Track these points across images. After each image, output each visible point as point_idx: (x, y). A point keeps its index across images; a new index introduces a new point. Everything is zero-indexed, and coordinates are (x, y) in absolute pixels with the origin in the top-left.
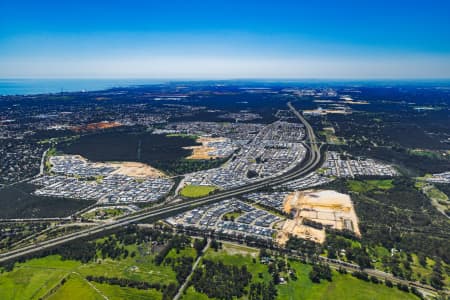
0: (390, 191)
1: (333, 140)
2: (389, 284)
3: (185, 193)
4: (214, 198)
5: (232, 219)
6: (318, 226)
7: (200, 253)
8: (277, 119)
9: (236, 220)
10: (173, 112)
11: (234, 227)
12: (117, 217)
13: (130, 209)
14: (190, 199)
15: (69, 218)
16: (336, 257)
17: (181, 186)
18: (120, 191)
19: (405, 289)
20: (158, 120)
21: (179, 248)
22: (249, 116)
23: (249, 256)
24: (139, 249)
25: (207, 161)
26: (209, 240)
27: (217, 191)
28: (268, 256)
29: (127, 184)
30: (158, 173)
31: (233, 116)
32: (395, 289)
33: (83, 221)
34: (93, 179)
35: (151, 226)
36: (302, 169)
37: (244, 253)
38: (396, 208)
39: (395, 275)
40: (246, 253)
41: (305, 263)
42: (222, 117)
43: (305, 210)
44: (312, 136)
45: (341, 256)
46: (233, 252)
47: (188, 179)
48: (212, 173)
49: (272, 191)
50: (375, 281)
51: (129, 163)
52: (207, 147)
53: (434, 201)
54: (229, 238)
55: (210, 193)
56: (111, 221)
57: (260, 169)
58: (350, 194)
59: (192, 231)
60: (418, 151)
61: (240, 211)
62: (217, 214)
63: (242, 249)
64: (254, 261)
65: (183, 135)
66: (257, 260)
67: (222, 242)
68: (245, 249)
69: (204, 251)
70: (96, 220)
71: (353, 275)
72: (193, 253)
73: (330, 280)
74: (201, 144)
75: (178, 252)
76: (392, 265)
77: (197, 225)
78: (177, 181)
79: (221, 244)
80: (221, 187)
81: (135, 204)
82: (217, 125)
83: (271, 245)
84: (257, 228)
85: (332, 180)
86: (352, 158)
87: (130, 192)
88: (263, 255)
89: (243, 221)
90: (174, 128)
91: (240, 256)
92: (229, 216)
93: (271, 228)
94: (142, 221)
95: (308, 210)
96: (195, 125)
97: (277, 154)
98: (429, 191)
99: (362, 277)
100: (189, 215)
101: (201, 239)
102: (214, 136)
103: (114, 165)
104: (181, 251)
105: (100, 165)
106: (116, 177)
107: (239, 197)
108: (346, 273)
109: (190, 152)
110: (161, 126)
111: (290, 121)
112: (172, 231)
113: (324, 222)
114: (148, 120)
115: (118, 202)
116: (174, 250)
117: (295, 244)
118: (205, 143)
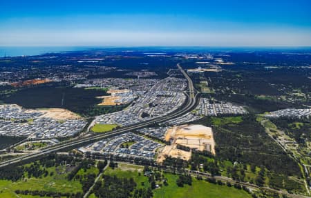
0: (239, 124)
1: (206, 90)
2: (229, 185)
3: (94, 130)
4: (117, 131)
5: (127, 147)
6: (187, 149)
7: (101, 171)
8: (168, 76)
9: (129, 147)
10: (91, 72)
11: (128, 152)
12: (41, 148)
13: (52, 142)
14: (98, 133)
15: (5, 150)
16: (196, 170)
17: (92, 124)
18: (46, 129)
19: (239, 188)
20: (80, 77)
21: (86, 168)
22: (147, 73)
23: (136, 171)
24: (57, 169)
25: (113, 107)
26: (109, 162)
27: (118, 128)
28: (150, 170)
29: (51, 125)
30: (76, 116)
31: (136, 73)
32: (233, 188)
33: (15, 152)
34: (25, 121)
35: (67, 153)
36: (182, 110)
37: (133, 169)
38: (241, 135)
39: (234, 179)
40: (135, 169)
41: (174, 174)
42: (127, 74)
43: (180, 138)
44: (191, 88)
45: (200, 169)
46: (125, 169)
47: (98, 119)
48: (117, 115)
49: (159, 126)
50: (220, 183)
51: (55, 109)
52: (115, 96)
53: (267, 130)
54: (123, 160)
55: (113, 129)
56: (37, 151)
57: (151, 111)
58: (212, 127)
59: (97, 156)
60: (262, 97)
61: (133, 141)
62: (116, 143)
63: (132, 166)
64: (140, 174)
65: (97, 88)
66: (142, 174)
67: (118, 162)
68: (134, 167)
69: (105, 169)
70: (26, 151)
71: (206, 180)
72: (96, 171)
73: (190, 184)
74: (110, 94)
75: (85, 171)
76: (233, 173)
77: (101, 152)
78: (90, 121)
79: (117, 164)
80: (121, 125)
81: (56, 138)
82: (124, 81)
83: (152, 163)
84: (144, 152)
85: (201, 117)
86: (217, 102)
87: (53, 130)
88: (146, 170)
89: (135, 148)
90: (91, 83)
91: (130, 172)
92: (125, 145)
93: (154, 152)
94: (61, 151)
95: (181, 139)
96: (107, 80)
97: (164, 101)
98: (265, 123)
99: (211, 181)
100: (96, 145)
101: (103, 161)
102: (120, 89)
103: (42, 111)
104: (87, 170)
105: (32, 111)
106: (43, 120)
107: (133, 131)
108: (202, 179)
109: (101, 101)
110: (81, 82)
111: (177, 77)
112: (82, 156)
113: (191, 146)
114: (71, 78)
115: (43, 137)
116: (82, 170)
117: (169, 162)
118: (113, 94)
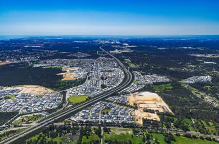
0: (172, 89)
1: (132, 66)
2: (202, 138)
3: (73, 101)
4: (90, 102)
5: (107, 113)
6: (152, 112)
7: (101, 137)
8: (99, 56)
9: (109, 113)
10: (40, 54)
11: (110, 118)
12: (37, 121)
13: (43, 114)
14: (77, 104)
15: (4, 126)
16: (170, 128)
17: (67, 97)
18: (31, 104)
19: (209, 139)
20: (33, 59)
22: (84, 55)
23: (127, 133)
24: (62, 139)
25: (75, 81)
26: (102, 128)
27: (90, 98)
28: (138, 132)
29: (33, 99)
30: (49, 91)
31: (75, 55)
32: (205, 140)
33: (15, 126)
34: (9, 98)
35: (63, 123)
36: (127, 82)
37: (124, 132)
38: (180, 98)
39: (201, 133)
40: (126, 132)
41: (157, 133)
42: (69, 55)
43: (140, 103)
44: (121, 64)
45: (172, 126)
46: (118, 133)
47: (69, 93)
48: (80, 88)
49: (119, 95)
50: (195, 137)
51: (28, 86)
52: (70, 73)
53: (193, 92)
54: (112, 124)
55: (87, 100)
56: (34, 124)
57: (105, 83)
58: (157, 93)
59: (89, 124)
61: (108, 108)
62: (97, 111)
63: (122, 130)
64: (132, 136)
65: (53, 67)
66: (134, 136)
67: (111, 127)
68: (124, 130)
69: (102, 134)
70: (24, 125)
71: (184, 136)
72: (96, 137)
73: (175, 141)
74: (66, 72)
75: (87, 138)
76: (196, 127)
77: (90, 120)
78: (64, 94)
79: (110, 129)
80: (91, 95)
81: (45, 111)
82: (69, 60)
84: (123, 116)
85: (144, 86)
86: (147, 74)
87: (38, 104)
88: (135, 132)
89: (113, 113)
90: (45, 63)
91: (123, 134)
92: (105, 112)
93: (129, 116)
94: (56, 121)
95: (142, 103)
96: (57, 60)
97: (110, 75)
98: (188, 87)
99: (188, 136)
100: (81, 113)
101: (97, 127)
102: (71, 67)
103: (19, 88)
104: (89, 137)
105: (8, 89)
106: (23, 95)
107: (103, 100)
108: (180, 135)
109: (61, 77)
110: (37, 63)
111: (106, 56)
112: (78, 125)
113: (155, 109)
114: (27, 59)
115: (33, 111)
116: (84, 137)
117: (147, 123)
118: (68, 71)
